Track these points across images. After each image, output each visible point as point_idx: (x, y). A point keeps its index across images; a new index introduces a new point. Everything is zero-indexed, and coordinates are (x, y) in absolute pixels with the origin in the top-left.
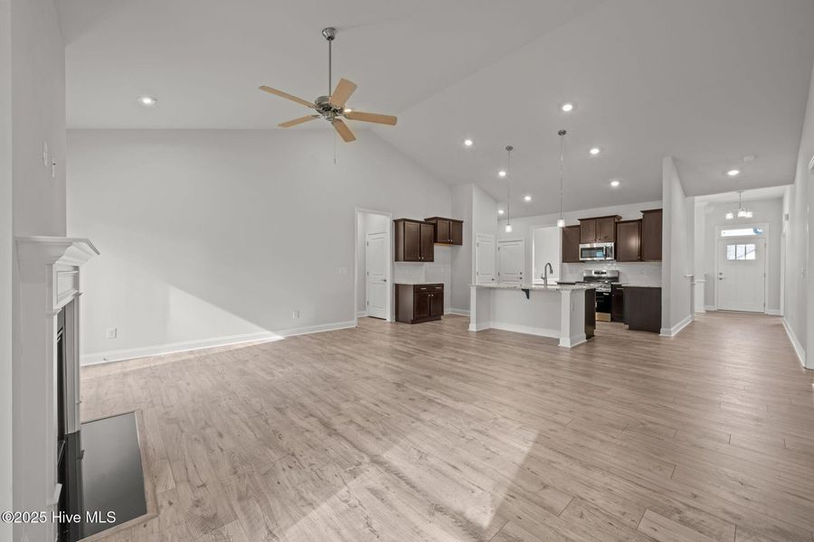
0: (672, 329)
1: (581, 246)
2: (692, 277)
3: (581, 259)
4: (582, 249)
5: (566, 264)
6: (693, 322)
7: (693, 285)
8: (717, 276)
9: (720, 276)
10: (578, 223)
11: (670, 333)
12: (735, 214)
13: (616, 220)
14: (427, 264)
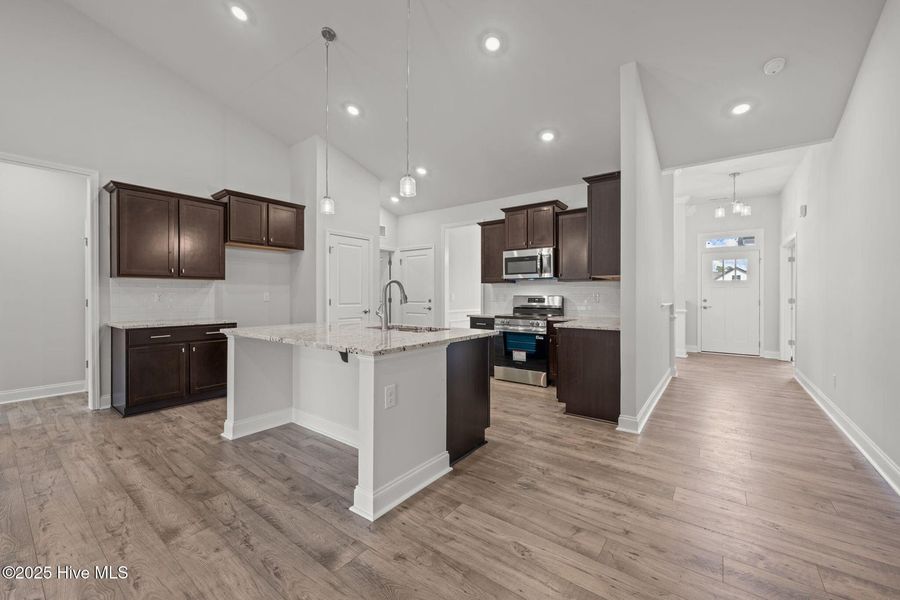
0: (639, 416)
1: (506, 255)
2: (672, 307)
3: (505, 277)
4: (508, 260)
5: (487, 284)
6: (674, 379)
7: (672, 319)
8: (700, 303)
9: (704, 304)
10: (502, 216)
11: (636, 425)
12: (729, 209)
13: (557, 210)
14: (216, 283)
